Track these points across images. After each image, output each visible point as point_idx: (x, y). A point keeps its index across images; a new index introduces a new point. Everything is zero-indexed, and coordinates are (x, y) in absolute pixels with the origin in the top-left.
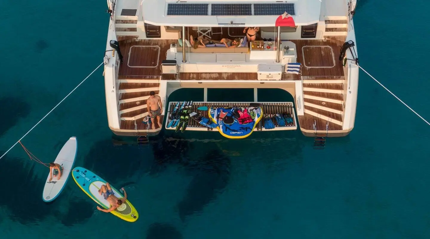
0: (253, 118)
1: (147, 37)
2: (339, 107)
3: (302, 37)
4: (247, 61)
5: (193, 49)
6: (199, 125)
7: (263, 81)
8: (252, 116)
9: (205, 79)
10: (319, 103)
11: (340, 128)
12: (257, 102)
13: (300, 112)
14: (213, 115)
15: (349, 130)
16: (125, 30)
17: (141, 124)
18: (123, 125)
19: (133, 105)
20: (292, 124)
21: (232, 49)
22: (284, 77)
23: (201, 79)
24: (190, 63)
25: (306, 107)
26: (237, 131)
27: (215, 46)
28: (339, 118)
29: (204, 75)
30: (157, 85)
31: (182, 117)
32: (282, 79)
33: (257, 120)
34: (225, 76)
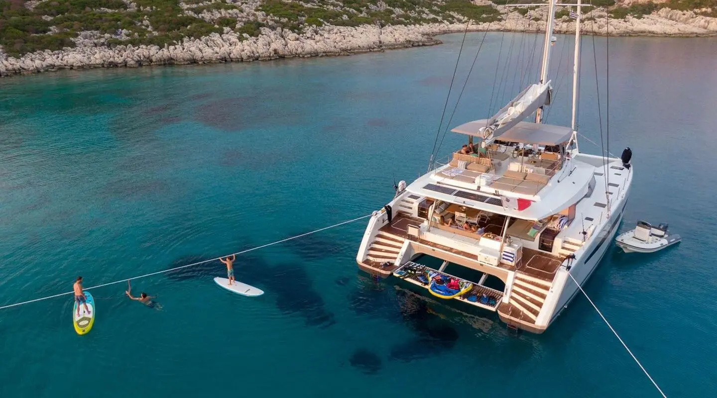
0: (460, 288)
1: (419, 216)
2: (540, 305)
3: (539, 249)
4: (477, 244)
5: (440, 226)
6: (418, 280)
7: (483, 263)
8: (460, 286)
9: (437, 248)
10: (524, 297)
11: (533, 322)
12: (481, 285)
13: (505, 299)
14: (430, 275)
15: (541, 327)
16: (405, 207)
17: (377, 265)
18: (366, 262)
19: (380, 250)
20: (493, 305)
21: (468, 233)
22: (501, 264)
23: (436, 247)
24: (432, 233)
25: (512, 297)
26: (441, 291)
27: (457, 228)
28: (536, 313)
29: (438, 246)
30: (402, 242)
31: (409, 271)
32: (498, 266)
33: (463, 291)
34: (454, 251)
